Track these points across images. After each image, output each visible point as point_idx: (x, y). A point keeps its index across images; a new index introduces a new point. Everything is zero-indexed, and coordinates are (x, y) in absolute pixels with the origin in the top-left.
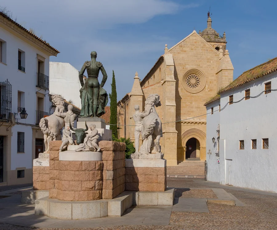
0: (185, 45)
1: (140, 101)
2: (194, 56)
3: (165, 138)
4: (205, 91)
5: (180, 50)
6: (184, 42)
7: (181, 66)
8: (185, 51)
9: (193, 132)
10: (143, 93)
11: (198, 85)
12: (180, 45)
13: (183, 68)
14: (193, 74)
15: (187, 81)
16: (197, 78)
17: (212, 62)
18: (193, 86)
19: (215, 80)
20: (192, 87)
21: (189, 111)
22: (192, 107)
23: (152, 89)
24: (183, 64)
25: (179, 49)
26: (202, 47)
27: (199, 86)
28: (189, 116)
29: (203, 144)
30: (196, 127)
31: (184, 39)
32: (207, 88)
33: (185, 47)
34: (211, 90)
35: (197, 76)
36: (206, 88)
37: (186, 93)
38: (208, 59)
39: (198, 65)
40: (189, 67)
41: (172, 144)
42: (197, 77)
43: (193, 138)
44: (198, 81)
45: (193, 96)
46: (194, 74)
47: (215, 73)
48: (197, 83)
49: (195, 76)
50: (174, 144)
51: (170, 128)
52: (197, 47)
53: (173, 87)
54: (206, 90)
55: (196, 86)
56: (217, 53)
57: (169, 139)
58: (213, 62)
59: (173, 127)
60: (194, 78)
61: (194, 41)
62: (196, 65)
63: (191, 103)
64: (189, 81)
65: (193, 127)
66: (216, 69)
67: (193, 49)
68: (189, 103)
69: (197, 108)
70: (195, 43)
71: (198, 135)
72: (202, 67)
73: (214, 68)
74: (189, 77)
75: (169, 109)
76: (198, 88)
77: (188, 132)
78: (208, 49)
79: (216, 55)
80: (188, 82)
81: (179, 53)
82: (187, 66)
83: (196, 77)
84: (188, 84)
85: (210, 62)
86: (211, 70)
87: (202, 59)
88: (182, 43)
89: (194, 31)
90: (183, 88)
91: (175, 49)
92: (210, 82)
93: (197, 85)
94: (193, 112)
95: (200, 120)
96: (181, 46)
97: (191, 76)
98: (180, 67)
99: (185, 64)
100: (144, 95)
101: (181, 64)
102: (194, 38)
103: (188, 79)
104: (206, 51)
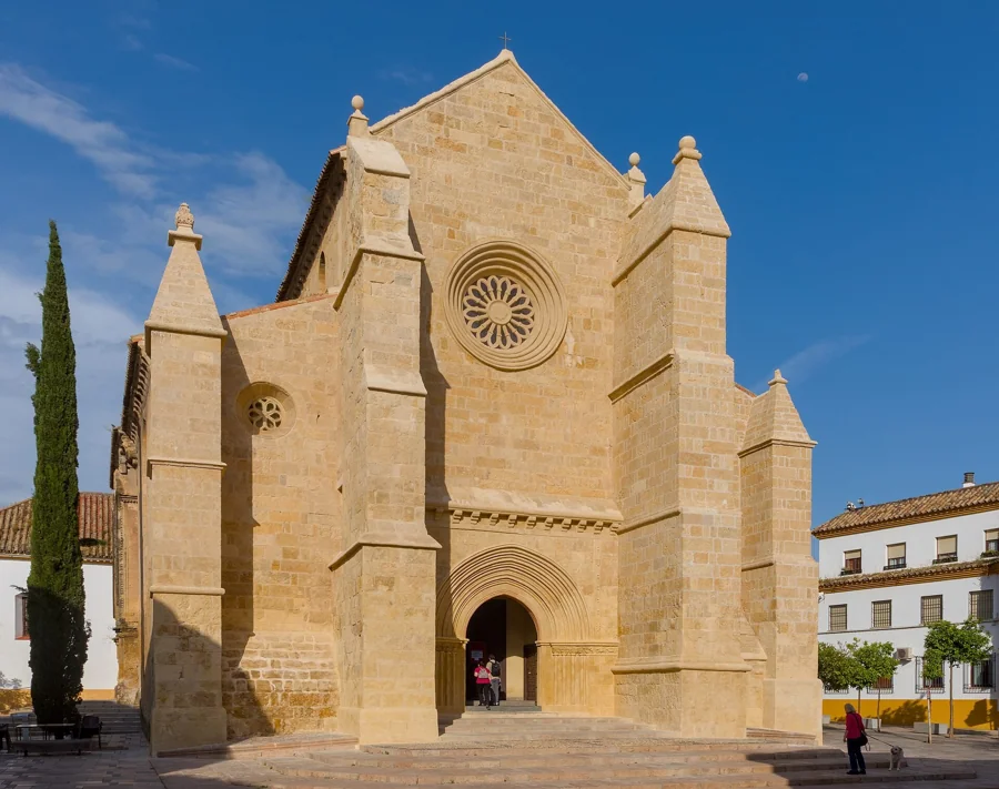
0: (460, 115)
1: (204, 366)
2: (505, 179)
3: (365, 580)
4: (560, 363)
5: (434, 137)
6: (453, 100)
7: (438, 220)
8: (461, 148)
9: (507, 566)
10: (226, 327)
11: (523, 332)
12: (434, 108)
13: (451, 235)
14: (499, 273)
15: (470, 308)
16: (521, 301)
17: (592, 222)
18: (499, 339)
19: (609, 316)
20: (494, 340)
21: (480, 461)
22: (498, 442)
23: (280, 324)
24: (447, 213)
25: (430, 130)
26: (546, 142)
27: (530, 337)
28: (485, 482)
29: (552, 628)
30: (522, 537)
31: (455, 84)
32: (571, 351)
33: (458, 127)
34: (590, 363)
35: (519, 286)
36: (564, 348)
37: (467, 363)
38: (575, 206)
39: (527, 231)
40: (482, 233)
41: (409, 613)
42: (519, 295)
43: (504, 596)
44: (522, 318)
45: (501, 385)
46: (506, 279)
47: (611, 281)
48: (519, 324)
49: (510, 288)
50: (420, 614)
51: (395, 523)
52: (520, 138)
53: (405, 289)
54: (568, 359)
55: (514, 338)
56: (615, 184)
57: (390, 583)
58: (599, 225)
59: (411, 517)
60: (506, 297)
61: (506, 102)
62: (515, 227)
63: (494, 418)
64: (476, 309)
65: (505, 541)
66: (615, 263)
67: (499, 145)
68: (481, 416)
69: (528, 444)
70: (512, 112)
71: (528, 582)
72: (547, 241)
73: (601, 252)
74: (479, 288)
75: (388, 411)
76: (527, 348)
77: (482, 564)
78: (574, 156)
79: (611, 193)
80: (472, 314)
81: (425, 151)
82: (470, 226)
83: (514, 292)
84: (476, 325)
85: (586, 224)
86: (592, 261)
87: (546, 201)
88: (445, 100)
89: (506, 54)
90: (449, 335)
91: (408, 125)
92: (588, 323)
93: (519, 336)
94: (501, 463)
95: (540, 505)
96: (439, 119)
97: (488, 283)
98: (435, 226)
99: (462, 215)
100: (230, 332)
101: (436, 210)
102: (507, 87)
103: (472, 296)
104: (565, 165)
